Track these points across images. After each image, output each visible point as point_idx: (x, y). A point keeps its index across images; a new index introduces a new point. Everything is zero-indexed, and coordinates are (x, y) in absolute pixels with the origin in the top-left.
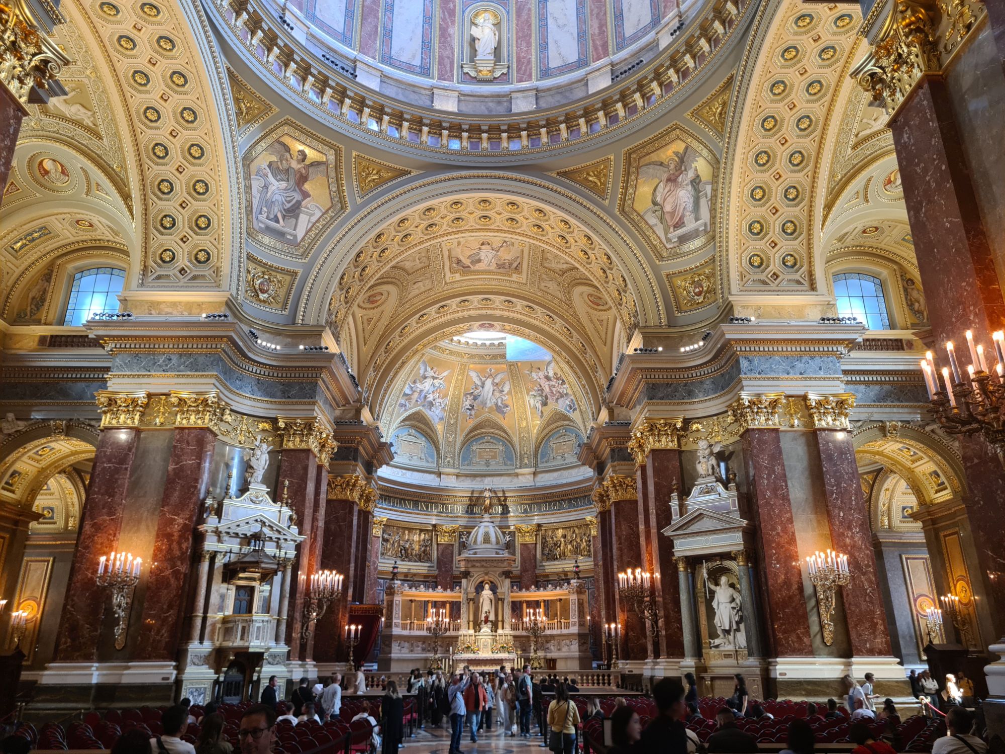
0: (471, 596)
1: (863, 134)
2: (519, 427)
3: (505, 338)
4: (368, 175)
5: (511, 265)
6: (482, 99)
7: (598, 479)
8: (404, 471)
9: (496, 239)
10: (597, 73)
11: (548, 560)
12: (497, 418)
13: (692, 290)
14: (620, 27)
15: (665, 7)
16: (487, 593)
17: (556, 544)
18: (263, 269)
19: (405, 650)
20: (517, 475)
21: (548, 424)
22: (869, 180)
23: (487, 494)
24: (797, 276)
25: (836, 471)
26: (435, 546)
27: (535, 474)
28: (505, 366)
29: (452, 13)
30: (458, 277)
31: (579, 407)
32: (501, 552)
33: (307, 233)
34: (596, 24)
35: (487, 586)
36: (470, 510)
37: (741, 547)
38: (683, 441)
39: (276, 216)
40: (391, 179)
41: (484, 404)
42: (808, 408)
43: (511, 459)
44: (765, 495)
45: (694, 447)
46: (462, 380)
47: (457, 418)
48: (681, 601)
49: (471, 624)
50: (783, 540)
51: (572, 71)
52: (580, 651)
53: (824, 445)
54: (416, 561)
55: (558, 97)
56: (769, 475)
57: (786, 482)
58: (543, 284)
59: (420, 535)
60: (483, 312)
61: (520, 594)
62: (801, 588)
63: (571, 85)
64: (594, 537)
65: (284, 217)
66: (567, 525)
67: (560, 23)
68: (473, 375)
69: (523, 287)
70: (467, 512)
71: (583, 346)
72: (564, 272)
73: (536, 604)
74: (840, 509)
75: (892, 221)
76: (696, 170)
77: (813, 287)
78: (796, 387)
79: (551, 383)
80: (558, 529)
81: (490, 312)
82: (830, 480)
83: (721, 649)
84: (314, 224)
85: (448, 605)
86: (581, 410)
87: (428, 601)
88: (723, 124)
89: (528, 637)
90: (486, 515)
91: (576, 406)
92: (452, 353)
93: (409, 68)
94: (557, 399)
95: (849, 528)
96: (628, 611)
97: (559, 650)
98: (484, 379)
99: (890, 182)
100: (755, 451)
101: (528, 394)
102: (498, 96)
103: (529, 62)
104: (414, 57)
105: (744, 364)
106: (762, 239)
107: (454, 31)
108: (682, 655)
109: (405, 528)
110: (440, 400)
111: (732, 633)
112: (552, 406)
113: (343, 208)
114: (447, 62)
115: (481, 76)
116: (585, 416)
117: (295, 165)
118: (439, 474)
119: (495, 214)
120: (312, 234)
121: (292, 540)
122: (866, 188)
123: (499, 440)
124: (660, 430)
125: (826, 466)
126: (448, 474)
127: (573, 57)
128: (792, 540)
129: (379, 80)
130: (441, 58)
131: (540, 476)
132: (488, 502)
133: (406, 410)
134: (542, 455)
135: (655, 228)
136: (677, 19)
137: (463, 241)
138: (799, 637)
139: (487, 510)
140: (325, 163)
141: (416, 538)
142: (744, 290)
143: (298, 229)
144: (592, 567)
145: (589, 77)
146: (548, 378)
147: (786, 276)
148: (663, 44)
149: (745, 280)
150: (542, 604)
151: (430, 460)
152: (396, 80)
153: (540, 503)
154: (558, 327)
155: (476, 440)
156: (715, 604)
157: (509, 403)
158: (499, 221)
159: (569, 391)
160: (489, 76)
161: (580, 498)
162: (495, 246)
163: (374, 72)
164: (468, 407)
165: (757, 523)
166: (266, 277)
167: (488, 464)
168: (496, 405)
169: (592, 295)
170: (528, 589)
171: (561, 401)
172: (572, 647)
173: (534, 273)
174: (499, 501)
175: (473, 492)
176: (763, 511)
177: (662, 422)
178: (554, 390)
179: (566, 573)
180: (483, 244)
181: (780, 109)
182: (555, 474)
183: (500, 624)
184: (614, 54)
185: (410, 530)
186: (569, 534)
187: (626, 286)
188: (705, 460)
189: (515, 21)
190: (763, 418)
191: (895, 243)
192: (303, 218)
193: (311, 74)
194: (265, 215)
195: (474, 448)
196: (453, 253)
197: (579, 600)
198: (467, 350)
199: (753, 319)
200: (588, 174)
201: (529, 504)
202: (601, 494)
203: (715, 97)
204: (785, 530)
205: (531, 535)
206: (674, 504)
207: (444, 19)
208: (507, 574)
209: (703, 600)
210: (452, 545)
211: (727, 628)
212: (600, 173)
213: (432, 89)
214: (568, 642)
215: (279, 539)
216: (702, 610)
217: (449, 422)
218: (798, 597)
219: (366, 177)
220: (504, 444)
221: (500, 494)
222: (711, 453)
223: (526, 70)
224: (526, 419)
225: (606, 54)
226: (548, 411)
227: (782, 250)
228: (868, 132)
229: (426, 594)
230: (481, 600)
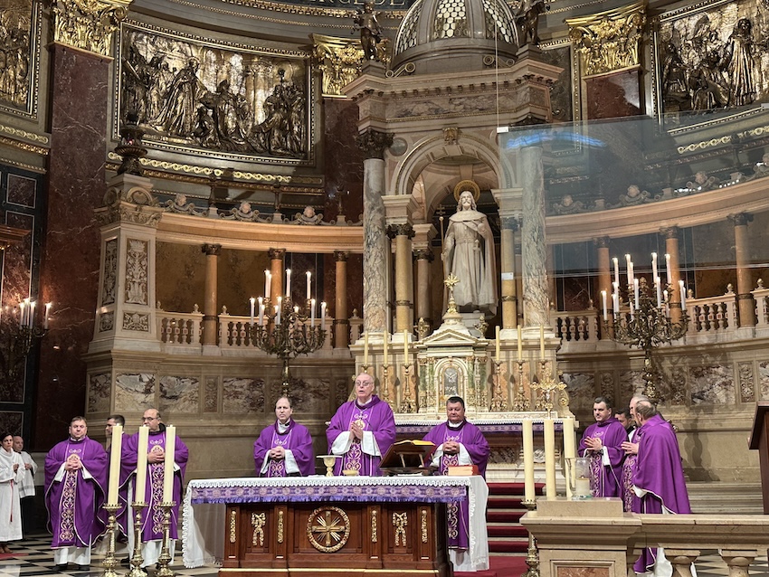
0: (399, 218)
11: (687, 116)
26: (313, 108)
61: (587, 216)
80: (719, 9)
87: (270, 254)
97: (749, 399)
109: (210, 50)
150: (671, 243)
170: (614, 201)
183: (508, 310)
185: (232, 56)
186: (762, 15)
229: (264, 228)
230: (448, 243)
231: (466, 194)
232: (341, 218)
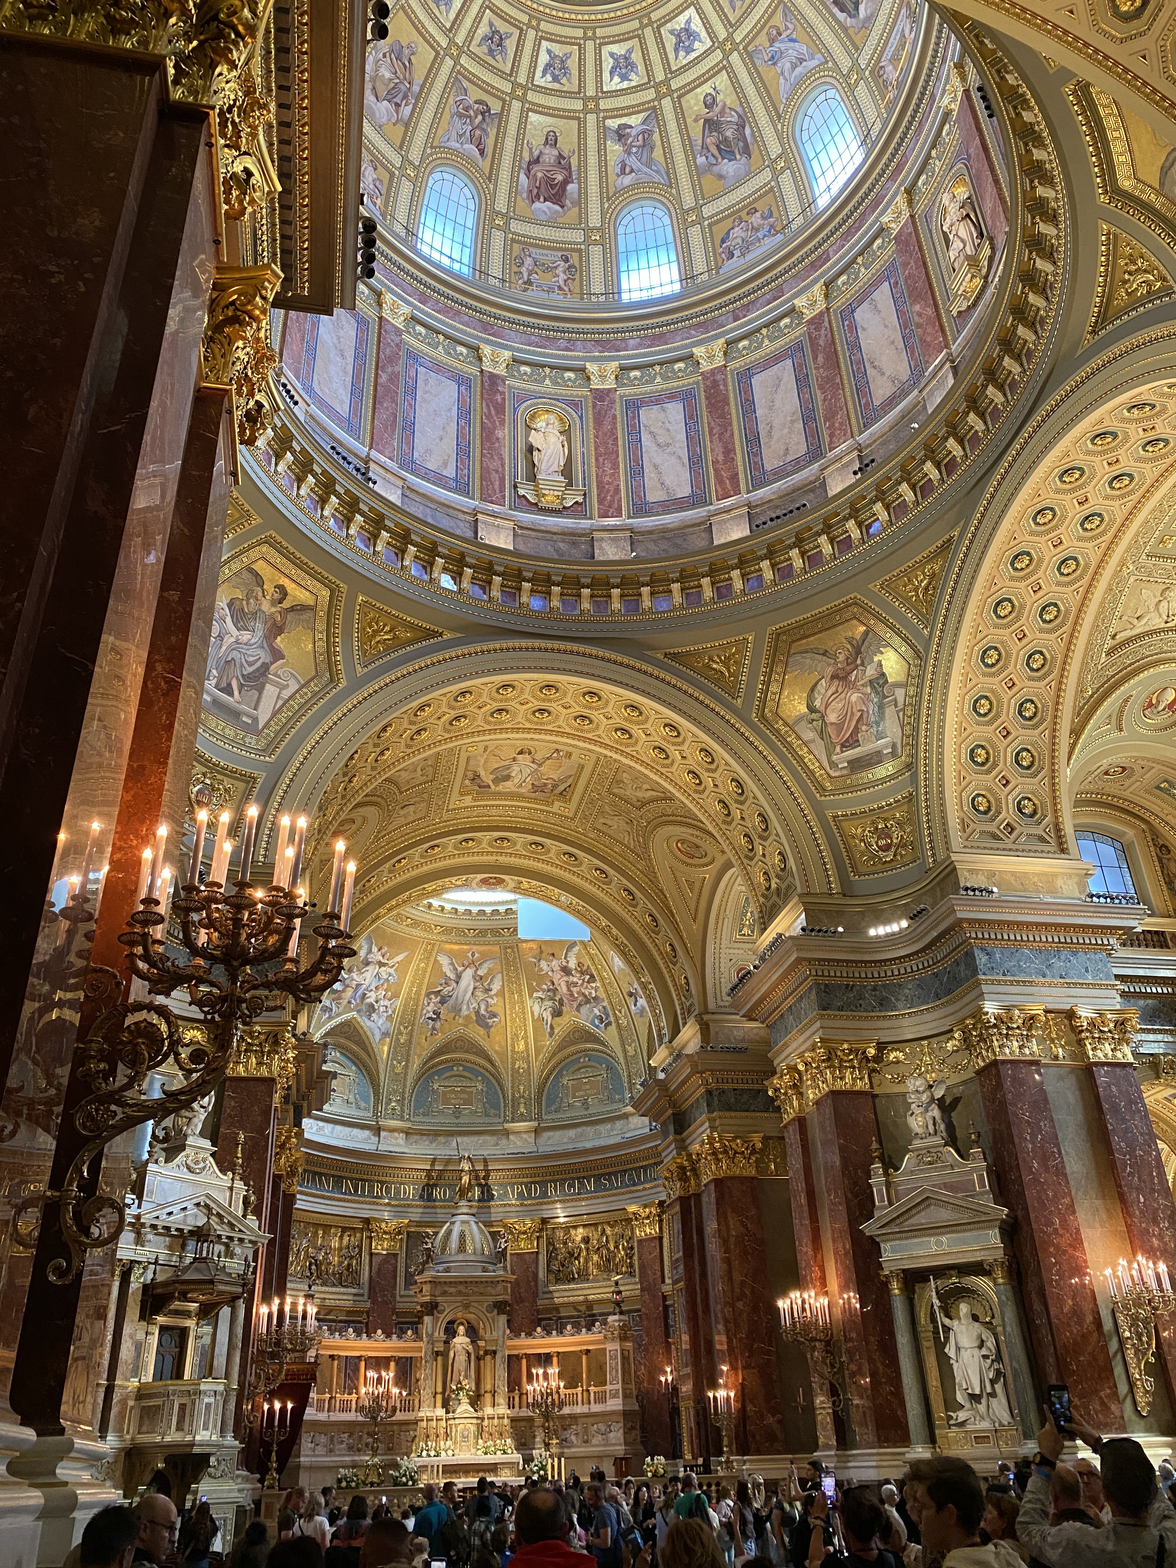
0: (440, 1347)
1: (1120, 637)
2: (513, 1051)
3: (515, 901)
4: (376, 633)
5: (555, 786)
6: (549, 536)
7: (675, 1140)
8: (321, 1124)
9: (543, 744)
10: (726, 516)
11: (558, 1281)
12: (476, 1033)
13: (873, 841)
14: (755, 455)
15: (831, 436)
16: (461, 1341)
17: (571, 1254)
18: (204, 770)
19: (320, 1450)
20: (507, 1133)
21: (561, 1047)
22: (1126, 701)
23: (466, 1166)
24: (1039, 831)
25: (1126, 1131)
26: (365, 1257)
27: (537, 1131)
28: (496, 948)
29: (500, 409)
30: (468, 801)
31: (617, 1020)
32: (491, 1268)
33: (274, 715)
34: (719, 449)
35: (461, 1329)
36: (427, 1193)
37: (1000, 1254)
38: (876, 1078)
39: (229, 685)
40: (411, 642)
41: (456, 1010)
42: (1077, 1031)
43: (496, 1107)
44: (1031, 1167)
45: (897, 1089)
46: (425, 971)
47: (411, 1034)
48: (899, 1346)
49: (439, 1398)
50: (1064, 1241)
51: (682, 509)
52: (626, 1444)
53: (1105, 1089)
54: (334, 1285)
55: (664, 545)
56: (1033, 1136)
57: (1057, 1145)
58: (602, 820)
59: (341, 1237)
60: (491, 859)
61: (516, 1342)
62: (1098, 1322)
63: (683, 530)
64: (640, 1242)
65: (241, 687)
66: (593, 1220)
67: (661, 440)
68: (444, 961)
69: (568, 823)
70: (421, 1197)
71: (654, 920)
72: (643, 803)
73: (545, 1360)
74: (1139, 1190)
75: (1148, 760)
76: (880, 665)
77: (1063, 849)
78: (1060, 998)
79: (571, 979)
80: (575, 1227)
81: (503, 860)
82: (1118, 1143)
83: (970, 1427)
84: (287, 701)
85: (392, 1364)
86: (619, 1026)
87: (359, 1358)
88: (930, 603)
89: (530, 1420)
90: (463, 1203)
91: (612, 1019)
92: (416, 924)
93: (439, 480)
94: (580, 1005)
95: (1155, 1222)
96: (744, 1368)
97: (586, 1442)
98: (460, 969)
99: (1150, 705)
100: (1010, 1096)
101: (531, 996)
102: (573, 534)
103: (617, 490)
104: (445, 464)
105: (981, 959)
106: (989, 772)
107: (503, 433)
108: (905, 1440)
109: (317, 1225)
110: (387, 1003)
111: (984, 1401)
112: (570, 1018)
113: (333, 680)
114: (495, 476)
115: (544, 503)
116: (625, 1034)
117: (266, 606)
118: (377, 1130)
119: (560, 708)
120: (283, 717)
121: (250, 1242)
122: (1121, 712)
123: (477, 1074)
124: (841, 1060)
125: (1111, 1122)
126: (392, 1130)
127: (684, 491)
128: (1077, 1242)
129: (399, 492)
130: (484, 469)
131: (546, 1134)
132: (465, 1179)
133: (330, 1018)
134: (548, 1099)
135: (812, 746)
136: (856, 453)
137: (492, 745)
138: (1103, 1403)
139: (463, 1193)
140: (312, 609)
141: (335, 1243)
142: (970, 847)
143: (260, 709)
144: (638, 1292)
145: (713, 520)
146: (566, 971)
147: (1025, 828)
148: (835, 487)
149: (968, 831)
150: (555, 1360)
151: (363, 1105)
152: (424, 495)
153: (546, 1182)
154: (612, 888)
155: (439, 1073)
156: (950, 1350)
157: (499, 1010)
158: (563, 717)
159: (602, 994)
160: (556, 505)
161: (615, 1174)
162: (538, 757)
163: (393, 479)
164: (431, 1014)
165: (1020, 1213)
166: (208, 781)
167: (457, 1113)
168: (477, 1013)
169: (683, 841)
170: (529, 1334)
171: (584, 1009)
172: (611, 1435)
173: (592, 801)
174: (477, 1178)
175: (434, 1162)
176: (1031, 1194)
177: (846, 1046)
178: (575, 990)
179: (589, 1305)
180: (521, 753)
181: (1021, 590)
182: (572, 1133)
183: (488, 1397)
184: (748, 492)
185: (327, 1228)
186: (594, 1236)
187: (765, 830)
188: (921, 1109)
189: (592, 432)
190: (1016, 1044)
191: (1146, 791)
192: (270, 690)
193: (312, 472)
194: (214, 682)
195: (436, 1086)
196: (472, 763)
197: (622, 1350)
198: (440, 920)
199: (995, 890)
200: (711, 659)
201: (526, 1184)
202: (682, 1168)
203: (922, 564)
204: (1064, 1224)
205: (529, 1239)
206: (877, 1180)
207: (489, 416)
208: (500, 1307)
209: (931, 1343)
210: (395, 1255)
211: (977, 1392)
212: (729, 659)
213: (475, 513)
214: (602, 1427)
215: (230, 1238)
216: (931, 1361)
217: (398, 1039)
218: (1096, 1334)
219: (373, 636)
220: (485, 1078)
221: (480, 1167)
222: (932, 1100)
223: (612, 501)
224: (525, 1038)
225: (737, 492)
226: (564, 1024)
227: (1017, 790)
228: (1128, 634)
229: (358, 1344)
230: (452, 1354)
231: (461, 1328)
232: (394, 1337)
